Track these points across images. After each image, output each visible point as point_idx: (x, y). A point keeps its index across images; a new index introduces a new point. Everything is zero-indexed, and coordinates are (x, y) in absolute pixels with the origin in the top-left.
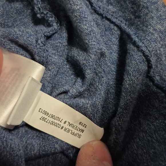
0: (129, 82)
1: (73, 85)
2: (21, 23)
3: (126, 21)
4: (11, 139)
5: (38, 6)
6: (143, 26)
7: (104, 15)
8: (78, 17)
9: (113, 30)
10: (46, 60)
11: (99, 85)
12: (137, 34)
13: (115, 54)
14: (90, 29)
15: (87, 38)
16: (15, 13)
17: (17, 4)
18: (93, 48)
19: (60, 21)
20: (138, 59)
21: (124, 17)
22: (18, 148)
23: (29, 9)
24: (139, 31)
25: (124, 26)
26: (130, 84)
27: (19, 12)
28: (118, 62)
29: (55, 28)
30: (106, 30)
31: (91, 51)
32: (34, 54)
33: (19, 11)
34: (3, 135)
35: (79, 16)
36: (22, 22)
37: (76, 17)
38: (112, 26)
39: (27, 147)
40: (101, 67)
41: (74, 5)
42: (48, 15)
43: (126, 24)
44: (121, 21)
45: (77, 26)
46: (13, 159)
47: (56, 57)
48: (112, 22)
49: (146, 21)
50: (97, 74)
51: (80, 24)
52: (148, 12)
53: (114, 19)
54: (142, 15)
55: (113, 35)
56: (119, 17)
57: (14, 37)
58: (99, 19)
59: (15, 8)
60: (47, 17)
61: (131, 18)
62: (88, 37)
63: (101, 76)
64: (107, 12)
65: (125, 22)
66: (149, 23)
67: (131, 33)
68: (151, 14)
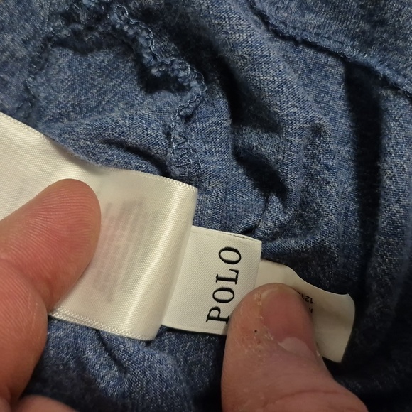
0: (390, 172)
1: (264, 211)
2: (115, 95)
3: (353, 38)
4: (159, 362)
5: (149, 51)
6: (396, 41)
7: (298, 38)
8: (246, 59)
9: (326, 68)
10: (196, 171)
11: (321, 202)
12: (386, 60)
13: (343, 121)
14: (278, 81)
15: (275, 102)
16: (99, 76)
17: (100, 55)
18: (294, 122)
19: (204, 74)
20: (401, 116)
21: (345, 32)
22: (176, 379)
23: (128, 61)
24: (388, 53)
25: (350, 52)
26: (394, 176)
27: (107, 72)
28: (353, 136)
29: (197, 92)
30: (310, 71)
31: (289, 130)
32: (167, 163)
33: (108, 69)
34: (141, 355)
35: (250, 55)
36: (118, 93)
37: (244, 58)
38: (322, 58)
39: (190, 370)
40: (319, 160)
41: (235, 33)
42: (176, 67)
43: (353, 47)
44: (342, 43)
45: (246, 78)
46: (171, 404)
47: (215, 159)
48: (320, 49)
49: (401, 28)
50: (312, 178)
51: (253, 74)
52: (400, 6)
53: (324, 41)
54: (388, 16)
55: (329, 78)
56: (333, 34)
57: (115, 134)
58: (288, 49)
59: (98, 65)
60: (173, 70)
61: (364, 30)
62: (278, 99)
63: (323, 179)
64: (305, 30)
65: (350, 43)
66: (408, 30)
67: (373, 62)
68: (409, 8)
